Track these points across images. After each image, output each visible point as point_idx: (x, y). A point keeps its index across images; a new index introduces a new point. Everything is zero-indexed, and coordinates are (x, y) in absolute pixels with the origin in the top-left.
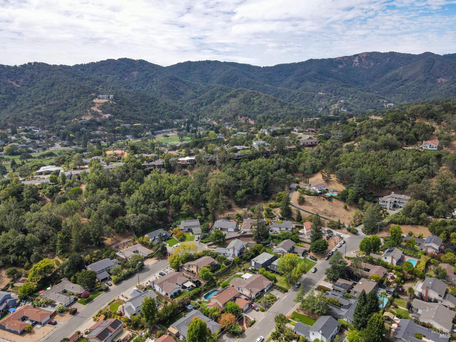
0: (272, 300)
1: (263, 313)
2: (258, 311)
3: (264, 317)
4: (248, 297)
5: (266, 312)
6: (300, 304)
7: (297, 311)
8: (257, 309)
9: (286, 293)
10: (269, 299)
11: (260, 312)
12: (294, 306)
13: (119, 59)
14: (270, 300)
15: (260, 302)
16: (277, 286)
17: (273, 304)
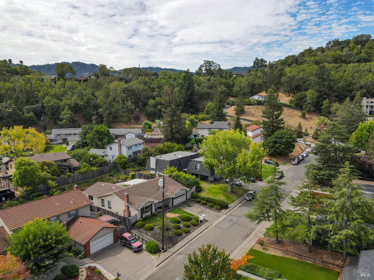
0: (187, 223)
1: (153, 257)
2: (139, 250)
3: (155, 269)
4: (120, 217)
5: (163, 256)
6: (267, 224)
7: (259, 248)
8: (136, 245)
9: (224, 211)
10: (179, 222)
11: (145, 254)
12: (248, 236)
13: (73, 63)
14: (181, 225)
15: (152, 229)
16: (203, 199)
17: (188, 233)
